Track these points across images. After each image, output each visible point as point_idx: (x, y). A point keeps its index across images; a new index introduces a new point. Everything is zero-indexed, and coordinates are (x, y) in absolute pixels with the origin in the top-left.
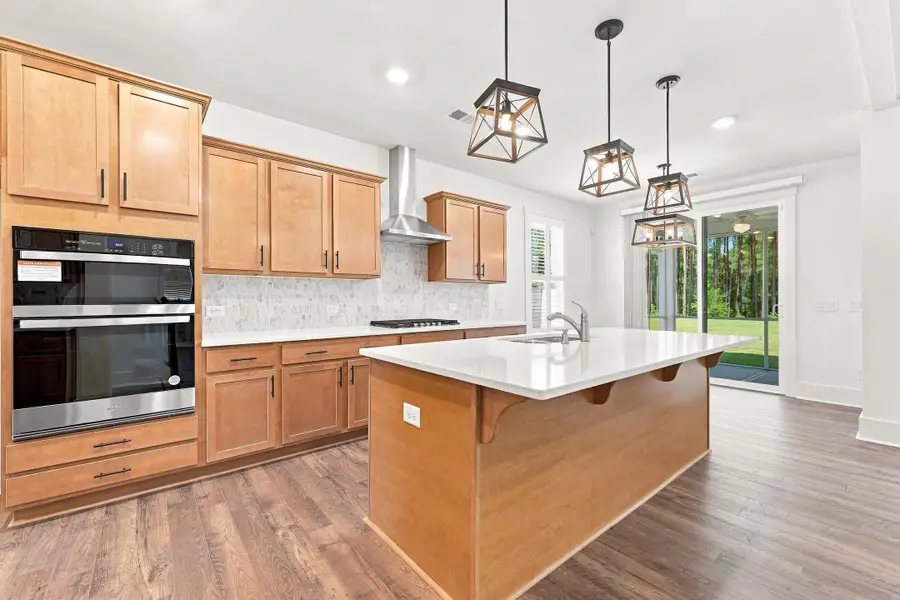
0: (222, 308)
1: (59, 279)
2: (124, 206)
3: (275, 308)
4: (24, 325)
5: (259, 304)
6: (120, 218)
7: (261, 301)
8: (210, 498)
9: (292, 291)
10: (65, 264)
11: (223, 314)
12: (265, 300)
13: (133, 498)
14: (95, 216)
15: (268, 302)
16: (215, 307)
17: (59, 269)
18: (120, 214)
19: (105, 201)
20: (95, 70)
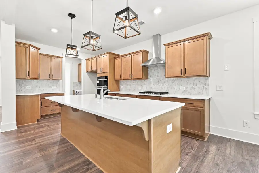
1: (99, 83)
2: (103, 72)
17: (99, 81)
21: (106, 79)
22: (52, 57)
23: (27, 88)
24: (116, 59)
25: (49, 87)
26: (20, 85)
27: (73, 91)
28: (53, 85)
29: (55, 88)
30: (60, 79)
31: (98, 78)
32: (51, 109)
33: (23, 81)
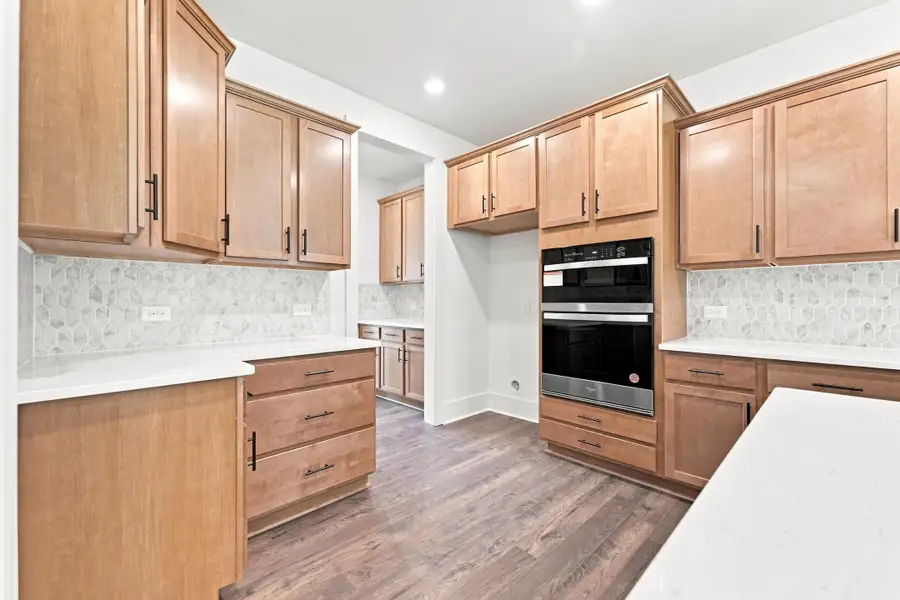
0: (724, 309)
1: (561, 284)
2: (599, 217)
3: (805, 311)
4: (547, 316)
5: (777, 305)
6: (596, 230)
7: (780, 300)
8: (650, 513)
9: (842, 285)
10: (566, 272)
11: (724, 314)
12: (786, 299)
13: (605, 474)
14: (582, 232)
15: (792, 302)
16: (714, 308)
17: (561, 276)
18: (597, 226)
19: (586, 218)
20: (576, 117)
21: (643, 261)
22: (302, 121)
23: (145, 317)
24: (691, 130)
25: (277, 311)
26: (96, 296)
27: (359, 325)
28: (296, 300)
29: (308, 313)
30: (337, 260)
31: (550, 256)
32: (304, 466)
33: (117, 270)
